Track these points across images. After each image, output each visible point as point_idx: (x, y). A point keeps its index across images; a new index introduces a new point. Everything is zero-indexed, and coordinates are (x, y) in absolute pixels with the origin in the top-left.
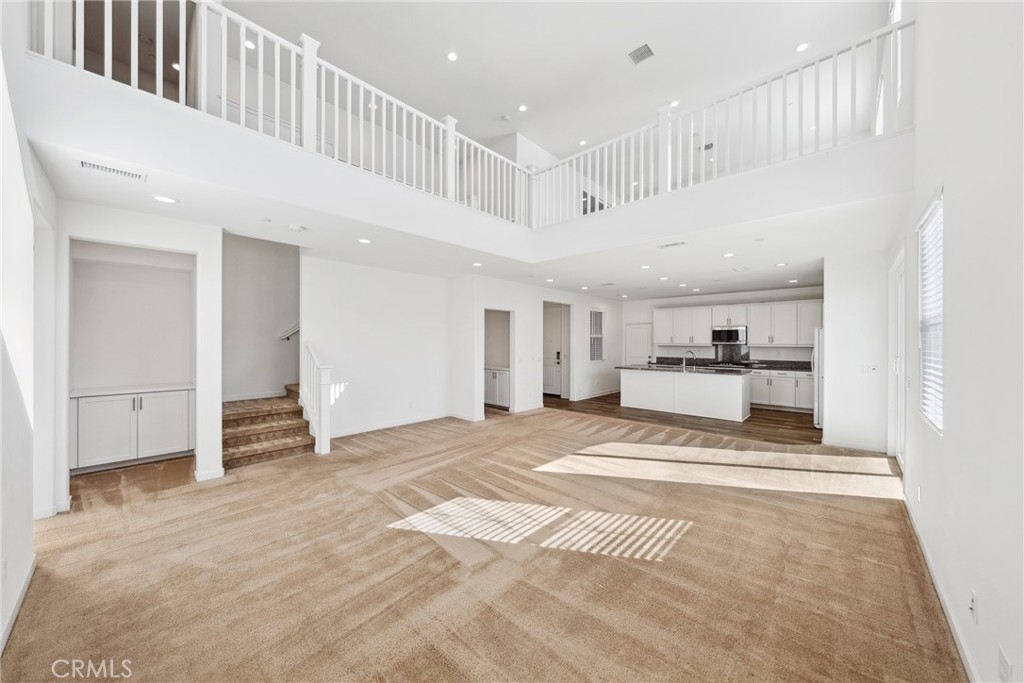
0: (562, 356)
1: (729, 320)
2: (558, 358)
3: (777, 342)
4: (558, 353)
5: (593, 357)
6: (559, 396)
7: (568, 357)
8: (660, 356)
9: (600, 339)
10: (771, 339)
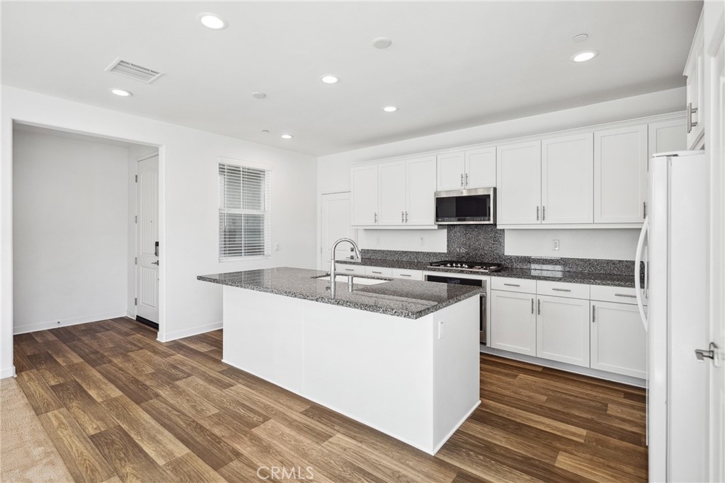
1: (465, 178)
2: (156, 253)
3: (552, 220)
4: (157, 244)
5: (226, 252)
9: (258, 218)
10: (541, 213)
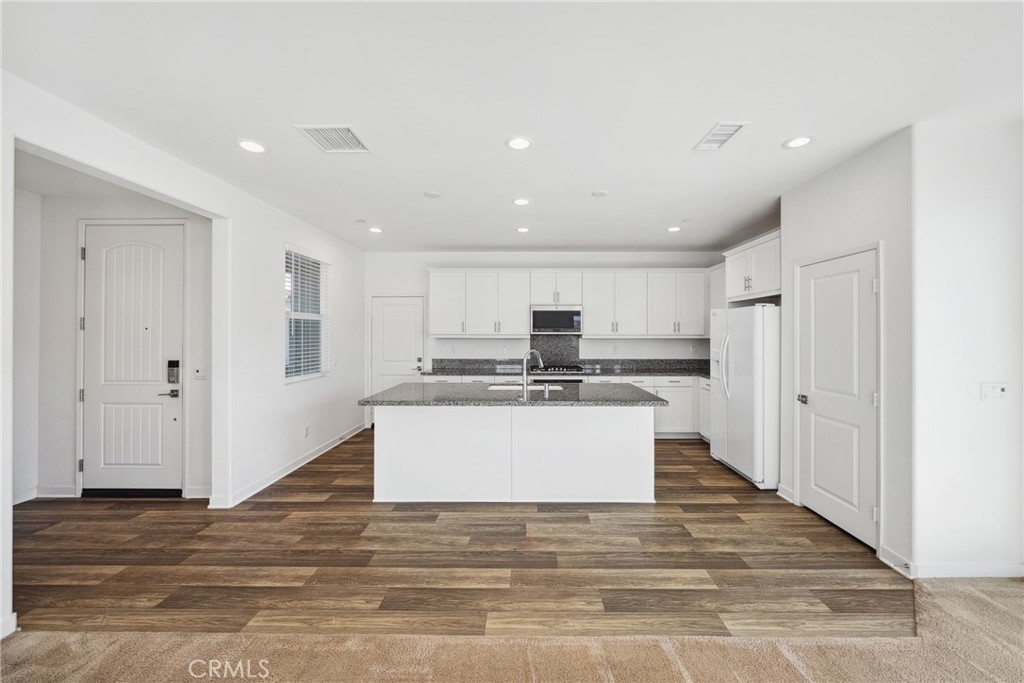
0: (186, 372)
1: (557, 295)
2: (173, 378)
3: (623, 332)
4: (173, 364)
5: (293, 370)
6: (178, 493)
7: (204, 375)
8: (439, 357)
9: (316, 325)
10: (615, 327)
